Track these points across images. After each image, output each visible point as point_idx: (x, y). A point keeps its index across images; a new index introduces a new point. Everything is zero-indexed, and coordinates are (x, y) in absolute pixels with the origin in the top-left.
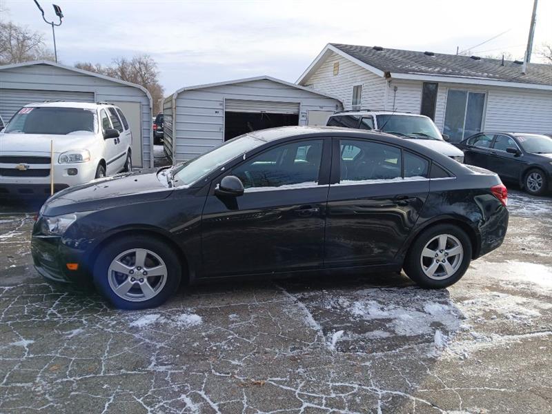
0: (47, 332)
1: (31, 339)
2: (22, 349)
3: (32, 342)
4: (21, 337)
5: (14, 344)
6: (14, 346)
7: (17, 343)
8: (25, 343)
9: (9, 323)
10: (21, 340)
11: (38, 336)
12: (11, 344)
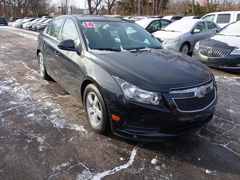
0: (220, 111)
1: (228, 111)
2: (232, 109)
3: (228, 110)
4: (231, 113)
5: (234, 112)
6: (235, 111)
7: (233, 112)
8: (230, 111)
9: (233, 123)
10: (232, 112)
11: (224, 111)
12: (235, 112)
